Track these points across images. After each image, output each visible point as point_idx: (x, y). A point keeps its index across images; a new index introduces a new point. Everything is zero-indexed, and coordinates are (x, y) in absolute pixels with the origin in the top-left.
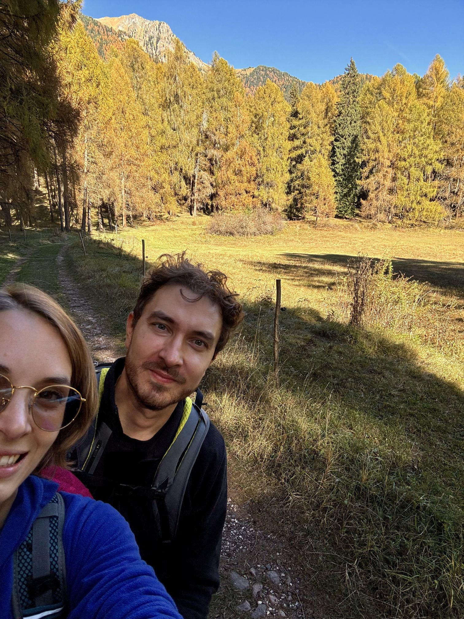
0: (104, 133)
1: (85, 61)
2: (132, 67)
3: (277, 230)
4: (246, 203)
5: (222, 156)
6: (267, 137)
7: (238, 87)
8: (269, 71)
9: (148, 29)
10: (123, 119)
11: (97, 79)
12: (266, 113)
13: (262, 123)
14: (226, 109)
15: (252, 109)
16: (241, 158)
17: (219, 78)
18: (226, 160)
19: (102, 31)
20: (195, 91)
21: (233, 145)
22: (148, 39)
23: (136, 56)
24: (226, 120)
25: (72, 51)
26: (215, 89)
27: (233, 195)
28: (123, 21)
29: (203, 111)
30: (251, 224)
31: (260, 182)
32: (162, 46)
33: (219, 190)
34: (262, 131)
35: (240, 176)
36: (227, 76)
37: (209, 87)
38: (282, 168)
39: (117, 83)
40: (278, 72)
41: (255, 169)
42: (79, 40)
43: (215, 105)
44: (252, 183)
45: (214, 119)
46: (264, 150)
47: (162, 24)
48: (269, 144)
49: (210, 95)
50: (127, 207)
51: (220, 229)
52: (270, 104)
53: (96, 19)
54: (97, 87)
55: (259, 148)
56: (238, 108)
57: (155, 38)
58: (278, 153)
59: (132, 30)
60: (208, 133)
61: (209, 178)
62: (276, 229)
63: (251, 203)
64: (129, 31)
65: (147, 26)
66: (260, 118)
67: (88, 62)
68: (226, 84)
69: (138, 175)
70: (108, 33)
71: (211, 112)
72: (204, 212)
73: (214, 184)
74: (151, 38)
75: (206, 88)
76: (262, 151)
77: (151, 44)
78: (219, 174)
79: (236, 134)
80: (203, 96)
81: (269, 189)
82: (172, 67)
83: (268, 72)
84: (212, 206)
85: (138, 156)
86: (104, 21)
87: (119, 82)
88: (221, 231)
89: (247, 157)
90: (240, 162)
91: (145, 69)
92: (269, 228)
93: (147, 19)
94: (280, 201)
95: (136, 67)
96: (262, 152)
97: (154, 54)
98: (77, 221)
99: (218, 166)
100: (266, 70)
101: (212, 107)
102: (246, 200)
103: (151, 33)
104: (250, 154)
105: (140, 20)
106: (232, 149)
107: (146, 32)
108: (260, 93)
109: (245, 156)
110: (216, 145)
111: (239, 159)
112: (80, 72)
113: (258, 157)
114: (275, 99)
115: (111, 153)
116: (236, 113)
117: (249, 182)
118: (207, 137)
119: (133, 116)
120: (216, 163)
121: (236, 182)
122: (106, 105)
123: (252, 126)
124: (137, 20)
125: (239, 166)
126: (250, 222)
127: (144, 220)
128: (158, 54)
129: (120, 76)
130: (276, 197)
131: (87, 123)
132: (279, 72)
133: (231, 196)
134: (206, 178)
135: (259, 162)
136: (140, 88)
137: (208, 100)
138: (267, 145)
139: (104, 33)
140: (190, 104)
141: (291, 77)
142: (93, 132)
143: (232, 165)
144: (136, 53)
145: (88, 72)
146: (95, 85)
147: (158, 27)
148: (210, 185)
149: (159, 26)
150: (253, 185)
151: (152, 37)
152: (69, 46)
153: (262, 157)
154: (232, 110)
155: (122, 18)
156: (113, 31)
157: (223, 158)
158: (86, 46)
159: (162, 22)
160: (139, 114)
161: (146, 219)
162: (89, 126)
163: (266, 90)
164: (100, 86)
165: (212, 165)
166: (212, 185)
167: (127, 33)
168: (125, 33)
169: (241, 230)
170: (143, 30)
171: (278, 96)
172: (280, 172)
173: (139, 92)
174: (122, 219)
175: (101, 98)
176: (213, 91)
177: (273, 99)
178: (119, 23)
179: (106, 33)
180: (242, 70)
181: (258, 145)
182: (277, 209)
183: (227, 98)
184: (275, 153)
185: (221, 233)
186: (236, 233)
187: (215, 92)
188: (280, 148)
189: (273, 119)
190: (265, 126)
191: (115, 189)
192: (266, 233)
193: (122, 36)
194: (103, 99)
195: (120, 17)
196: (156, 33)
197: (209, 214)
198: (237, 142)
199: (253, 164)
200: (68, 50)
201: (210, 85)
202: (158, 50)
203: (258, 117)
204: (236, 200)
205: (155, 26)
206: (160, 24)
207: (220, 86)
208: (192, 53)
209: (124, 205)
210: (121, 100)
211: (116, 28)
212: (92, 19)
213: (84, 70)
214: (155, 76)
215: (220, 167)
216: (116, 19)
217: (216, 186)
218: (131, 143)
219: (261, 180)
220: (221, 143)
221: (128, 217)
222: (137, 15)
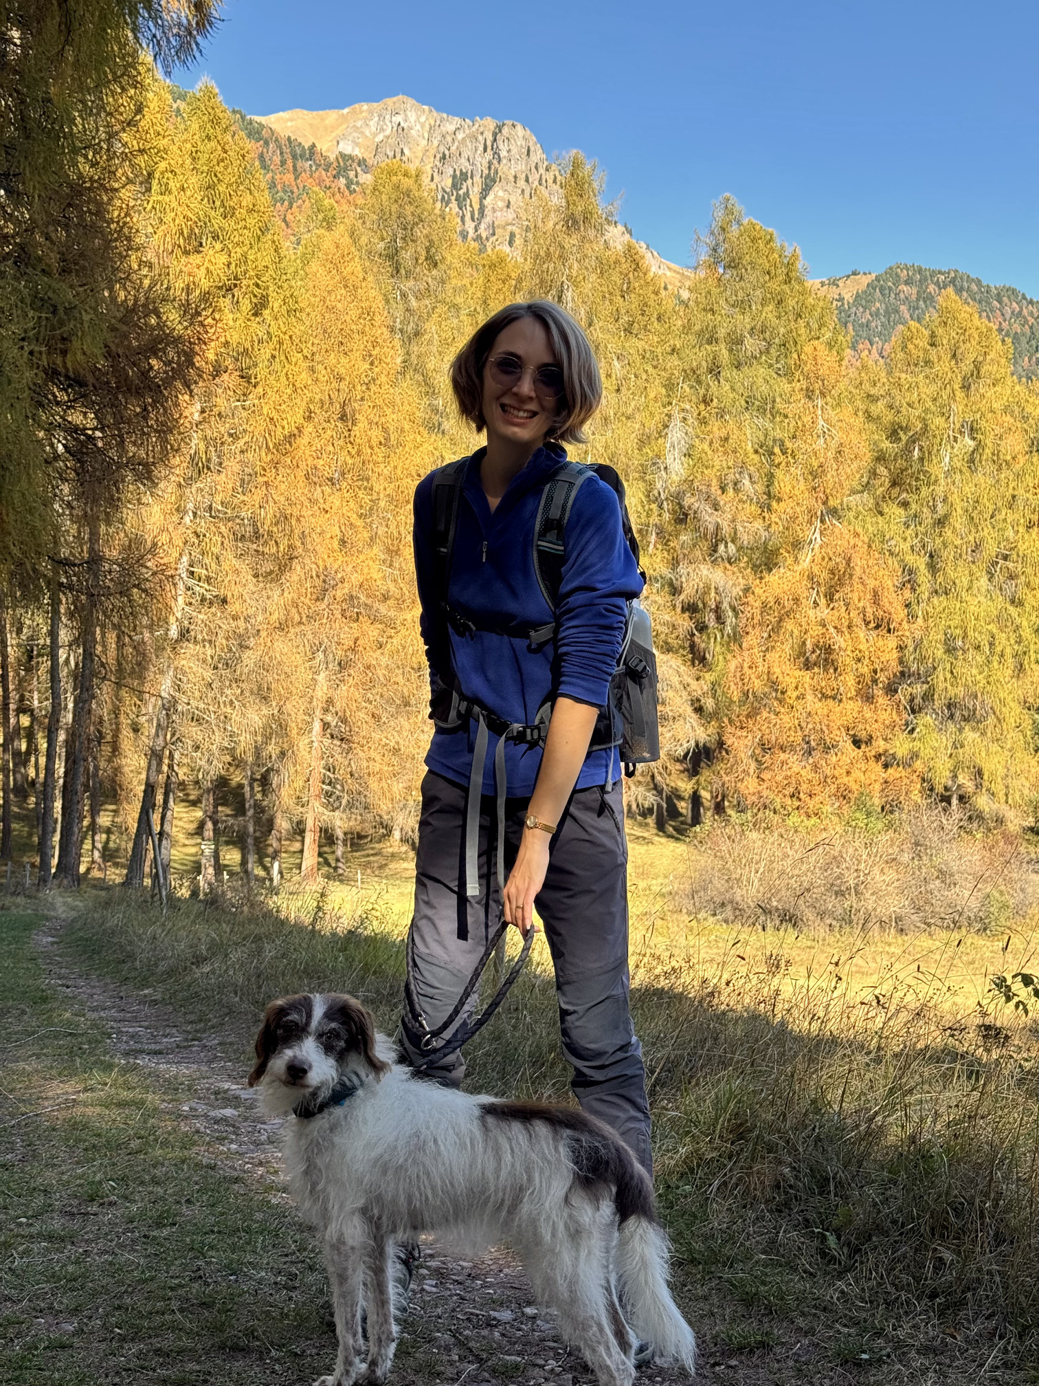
0: (266, 483)
1: (218, 222)
2: (390, 257)
3: (1008, 913)
4: (854, 787)
5: (747, 590)
6: (946, 517)
7: (815, 326)
8: (937, 284)
9: (453, 148)
10: (341, 442)
11: (257, 286)
12: (939, 421)
13: (921, 459)
14: (765, 407)
15: (878, 408)
16: (830, 597)
17: (741, 294)
18: (764, 605)
19: (277, 159)
20: (636, 345)
21: (797, 545)
22: (449, 182)
23: (410, 218)
24: (765, 449)
25: (171, 184)
26: (722, 333)
27: (793, 749)
28: (359, 124)
29: (669, 416)
30: (882, 878)
31: (918, 700)
32: (500, 204)
33: (730, 729)
34: (924, 491)
35: (827, 671)
36: (774, 285)
37: (698, 327)
38: (1019, 643)
39: (331, 309)
40: (974, 287)
41: (892, 642)
42: (202, 148)
43: (722, 391)
44: (882, 700)
45: (716, 445)
46: (933, 567)
47: (505, 130)
48: (958, 542)
49: (699, 357)
50: (329, 795)
51: (738, 894)
52: (956, 387)
53: (258, 119)
54: (256, 314)
55: (911, 559)
56: (820, 402)
57: (477, 179)
58: (999, 577)
59: (391, 154)
60: (688, 501)
61: (690, 680)
62: (1005, 906)
63: (877, 787)
64: (380, 157)
65: (449, 139)
66: (913, 441)
67: (230, 224)
68: (769, 312)
69: (384, 661)
70: (299, 164)
71: (703, 422)
72: (661, 826)
73: (709, 704)
74: (460, 179)
75: (687, 329)
76: (923, 568)
77: (461, 201)
78: (733, 665)
79: (808, 501)
80: (674, 361)
81: (961, 730)
82: (548, 254)
83: (932, 288)
84: (696, 800)
85: (392, 586)
86: (285, 123)
87: (339, 306)
88: (743, 905)
89: (857, 596)
90: (824, 612)
91: (441, 267)
92: (966, 897)
93: (448, 114)
94: (1016, 783)
95: (406, 256)
96: (924, 576)
97: (471, 234)
98: (109, 854)
99: (728, 629)
100: (923, 280)
101: (706, 401)
102: (857, 774)
103: (463, 161)
104: (871, 583)
105: (423, 119)
106: (790, 561)
107: (444, 157)
108: (910, 346)
109: (847, 589)
110: (721, 548)
111: (823, 602)
112: (195, 259)
113: (907, 594)
114: (977, 366)
115: (284, 564)
116: (807, 419)
117: (869, 699)
118: (682, 517)
119: (385, 430)
120: (720, 619)
121: (809, 697)
122: (283, 379)
123: (874, 474)
124: (412, 116)
125: (821, 630)
126: (876, 870)
127: (393, 855)
128: (484, 236)
129: (346, 286)
130: (993, 764)
131: (202, 446)
132: (979, 283)
133: (783, 756)
134: (675, 680)
135: (912, 617)
136: (417, 334)
137: (692, 375)
138: (945, 545)
139: (283, 163)
140: (618, 390)
141: (1031, 302)
142: (223, 482)
143: (789, 625)
144: (409, 209)
145: (223, 259)
146: (246, 305)
147: (490, 138)
148: (689, 710)
149: (495, 135)
150: (884, 712)
151: (465, 176)
152: (163, 165)
153: (925, 596)
154: (791, 409)
155: (354, 112)
156: (318, 157)
157: (751, 599)
158: (226, 168)
159: (507, 122)
160: (407, 427)
161: (404, 848)
162: (209, 460)
163: (940, 331)
164: (266, 312)
165: (702, 628)
166: (699, 710)
167: (370, 162)
168: (362, 163)
169: (831, 902)
170: (432, 152)
171: (992, 355)
172: (1010, 661)
173: (415, 348)
174: (302, 851)
175: (268, 356)
176: (712, 340)
177: (967, 366)
178: (339, 132)
179: (290, 163)
180: (823, 284)
181: (906, 547)
182: (1000, 821)
183: (771, 366)
184: (984, 581)
185: (739, 912)
186: (809, 915)
187: (723, 346)
188: (1006, 558)
189: (972, 444)
190: (936, 469)
191: (288, 707)
192: (957, 925)
193: (352, 174)
194: (274, 357)
195: (346, 111)
196: (482, 161)
197: (680, 833)
198: (813, 534)
199: (882, 625)
200: (155, 183)
201: (701, 320)
202: (488, 219)
203: (904, 438)
204: (807, 774)
205: (480, 138)
206: (500, 128)
207: (744, 322)
208: (621, 228)
209: (316, 786)
210: (343, 371)
211: (326, 147)
212: (243, 118)
213: (211, 252)
214: (479, 294)
215: (736, 638)
216: (332, 116)
217: (715, 715)
218: (366, 535)
219: (919, 689)
220: (745, 539)
221: (327, 837)
222: (410, 102)
